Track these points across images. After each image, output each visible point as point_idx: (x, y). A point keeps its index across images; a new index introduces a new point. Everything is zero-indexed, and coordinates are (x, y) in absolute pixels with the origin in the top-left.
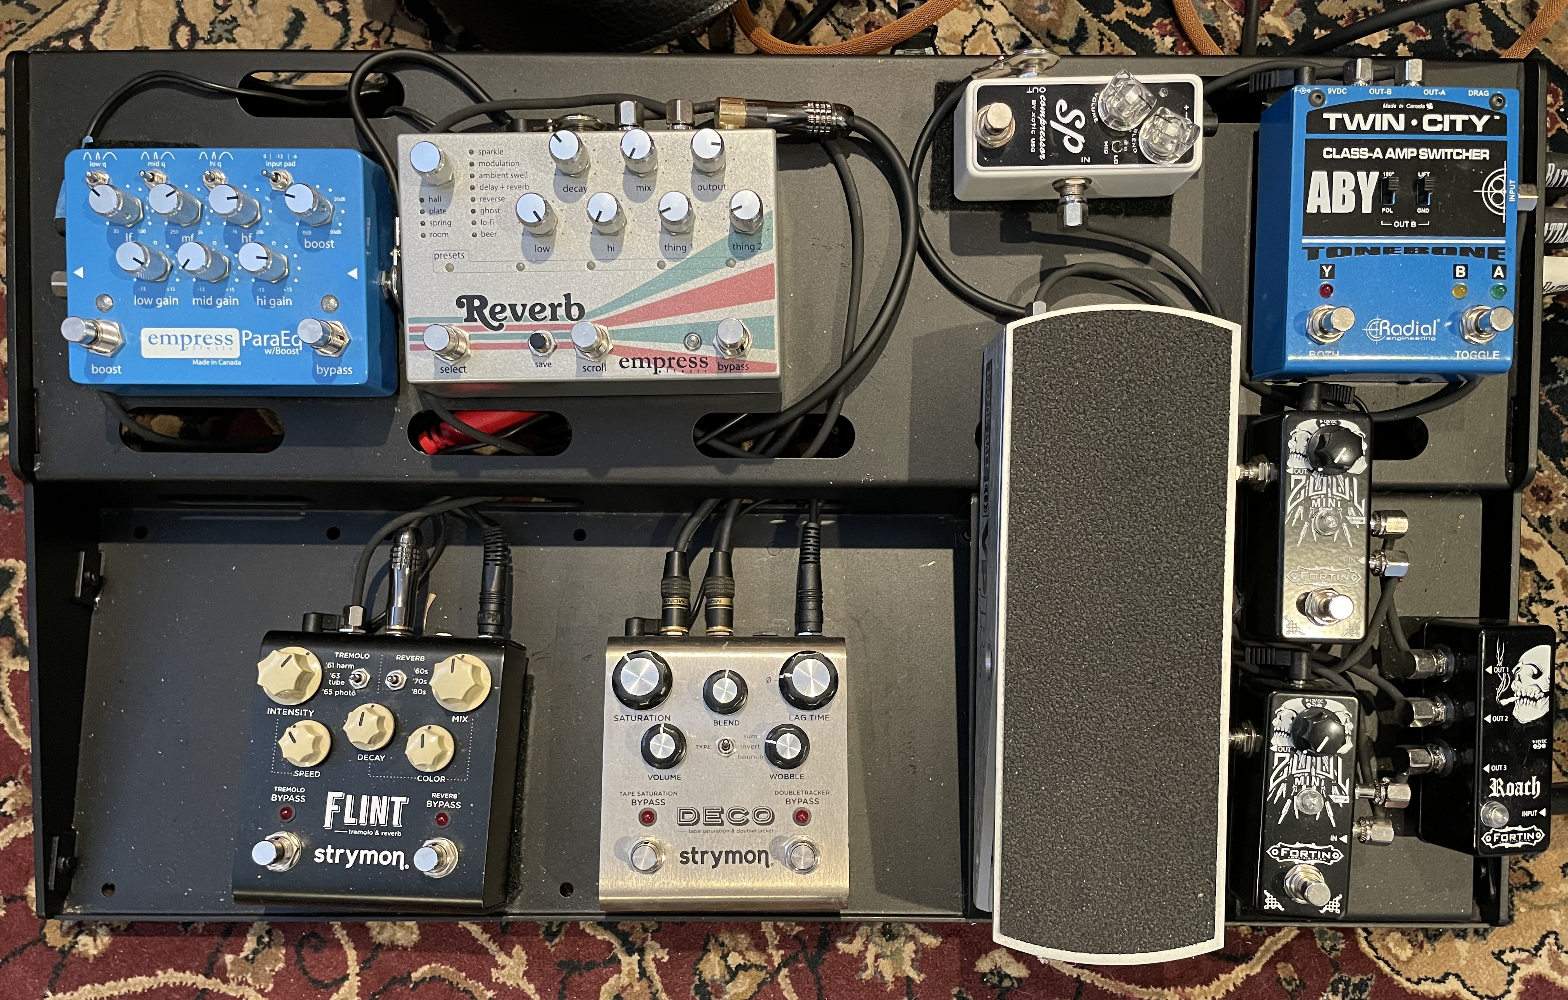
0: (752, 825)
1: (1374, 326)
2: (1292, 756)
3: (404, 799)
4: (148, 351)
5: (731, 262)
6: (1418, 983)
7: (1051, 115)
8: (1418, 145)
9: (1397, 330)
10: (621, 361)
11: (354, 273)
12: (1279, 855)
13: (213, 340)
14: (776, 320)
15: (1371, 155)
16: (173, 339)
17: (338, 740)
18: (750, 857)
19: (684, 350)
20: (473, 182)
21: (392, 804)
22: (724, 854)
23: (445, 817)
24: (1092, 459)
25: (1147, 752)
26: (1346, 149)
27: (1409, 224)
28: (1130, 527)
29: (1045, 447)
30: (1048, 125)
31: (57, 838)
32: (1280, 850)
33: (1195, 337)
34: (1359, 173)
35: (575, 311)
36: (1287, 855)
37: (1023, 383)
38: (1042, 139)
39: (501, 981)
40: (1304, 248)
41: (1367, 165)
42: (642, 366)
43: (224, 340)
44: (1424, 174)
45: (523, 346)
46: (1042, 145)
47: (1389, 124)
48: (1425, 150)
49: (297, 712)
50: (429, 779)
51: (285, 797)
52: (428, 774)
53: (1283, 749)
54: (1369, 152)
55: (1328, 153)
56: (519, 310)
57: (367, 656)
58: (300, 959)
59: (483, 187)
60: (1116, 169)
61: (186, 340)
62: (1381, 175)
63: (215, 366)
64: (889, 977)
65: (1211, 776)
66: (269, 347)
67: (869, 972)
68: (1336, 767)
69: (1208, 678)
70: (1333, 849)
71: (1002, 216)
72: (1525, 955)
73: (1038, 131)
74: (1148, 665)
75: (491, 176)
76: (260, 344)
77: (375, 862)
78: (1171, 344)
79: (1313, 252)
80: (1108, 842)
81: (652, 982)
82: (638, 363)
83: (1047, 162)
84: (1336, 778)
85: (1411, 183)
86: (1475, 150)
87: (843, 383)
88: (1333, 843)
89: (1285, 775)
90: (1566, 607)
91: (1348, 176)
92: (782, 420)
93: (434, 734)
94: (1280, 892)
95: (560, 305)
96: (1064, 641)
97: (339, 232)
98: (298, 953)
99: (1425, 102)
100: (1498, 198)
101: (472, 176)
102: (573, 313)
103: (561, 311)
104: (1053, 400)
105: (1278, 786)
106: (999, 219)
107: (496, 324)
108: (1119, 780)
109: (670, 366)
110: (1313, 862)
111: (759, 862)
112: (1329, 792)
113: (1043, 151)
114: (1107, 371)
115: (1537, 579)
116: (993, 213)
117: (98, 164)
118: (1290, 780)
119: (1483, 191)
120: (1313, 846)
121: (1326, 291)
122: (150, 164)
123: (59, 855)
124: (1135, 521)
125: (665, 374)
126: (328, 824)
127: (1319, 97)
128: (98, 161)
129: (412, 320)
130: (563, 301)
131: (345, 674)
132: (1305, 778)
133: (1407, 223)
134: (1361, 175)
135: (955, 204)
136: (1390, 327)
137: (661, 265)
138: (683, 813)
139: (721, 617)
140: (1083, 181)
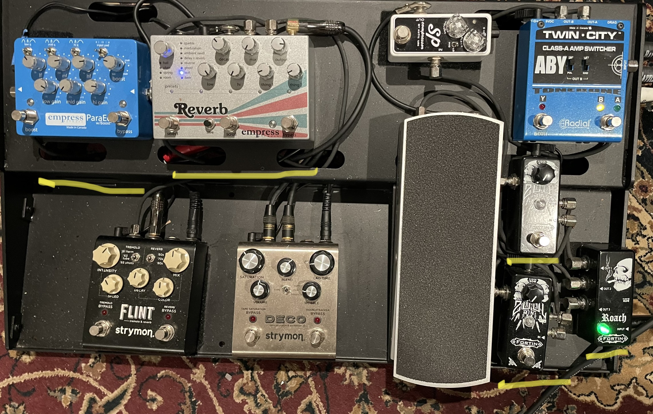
0: (296, 323)
1: (562, 122)
2: (522, 302)
3: (153, 308)
4: (48, 123)
5: (289, 91)
6: (579, 396)
7: (426, 31)
8: (584, 45)
9: (572, 124)
10: (242, 132)
11: (133, 91)
12: (516, 343)
13: (75, 118)
14: (308, 115)
15: (563, 49)
16: (58, 118)
17: (126, 283)
18: (295, 336)
19: (270, 128)
20: (182, 56)
21: (148, 310)
22: (284, 335)
23: (170, 317)
24: (439, 177)
25: (459, 300)
26: (553, 47)
27: (579, 79)
28: (455, 206)
29: (419, 171)
30: (425, 35)
31: (14, 317)
32: (516, 341)
33: (484, 127)
34: (558, 57)
35: (224, 110)
36: (519, 343)
37: (410, 145)
38: (422, 41)
39: (194, 379)
40: (533, 89)
41: (562, 53)
42: (251, 134)
43: (79, 118)
44: (586, 57)
45: (201, 125)
46: (422, 43)
47: (572, 36)
48: (587, 47)
49: (110, 271)
50: (163, 300)
51: (104, 306)
52: (163, 298)
53: (519, 299)
54: (563, 48)
55: (545, 48)
56: (200, 109)
57: (139, 248)
58: (112, 368)
59: (186, 58)
60: (453, 54)
61: (64, 118)
62: (568, 58)
63: (76, 129)
64: (356, 383)
65: (486, 311)
66: (98, 121)
67: (347, 381)
68: (541, 307)
69: (486, 270)
70: (538, 341)
71: (409, 68)
72: (623, 387)
73: (420, 37)
74: (461, 264)
75: (189, 53)
76: (94, 120)
77: (140, 334)
78: (474, 130)
79: (537, 90)
80: (442, 337)
81: (256, 382)
82: (250, 132)
83: (423, 50)
84: (541, 312)
85: (581, 61)
86: (609, 47)
87: (339, 138)
88: (539, 339)
89: (519, 310)
90: (652, 237)
91: (553, 58)
92: (314, 153)
93: (165, 282)
94: (515, 359)
95: (217, 108)
96: (426, 253)
97: (127, 74)
98: (111, 365)
99: (588, 26)
100: (619, 68)
101: (181, 53)
102: (223, 111)
103: (218, 110)
104: (423, 152)
105: (516, 314)
106: (407, 70)
107: (190, 115)
108: (448, 312)
109: (263, 134)
110: (530, 346)
111: (299, 339)
112: (538, 317)
113: (422, 46)
114: (446, 140)
115: (640, 225)
116: (405, 67)
117: (28, 45)
118: (522, 312)
119: (612, 65)
120: (530, 340)
121: (542, 107)
122: (49, 45)
123: (15, 324)
124: (457, 204)
125: (261, 137)
126: (121, 318)
127: (541, 24)
128: (28, 43)
129: (156, 113)
130: (219, 106)
131: (130, 255)
132: (528, 312)
133: (578, 78)
134: (559, 58)
135: (388, 63)
136: (569, 123)
137: (260, 92)
138: (268, 317)
139: (288, 233)
140: (440, 58)
